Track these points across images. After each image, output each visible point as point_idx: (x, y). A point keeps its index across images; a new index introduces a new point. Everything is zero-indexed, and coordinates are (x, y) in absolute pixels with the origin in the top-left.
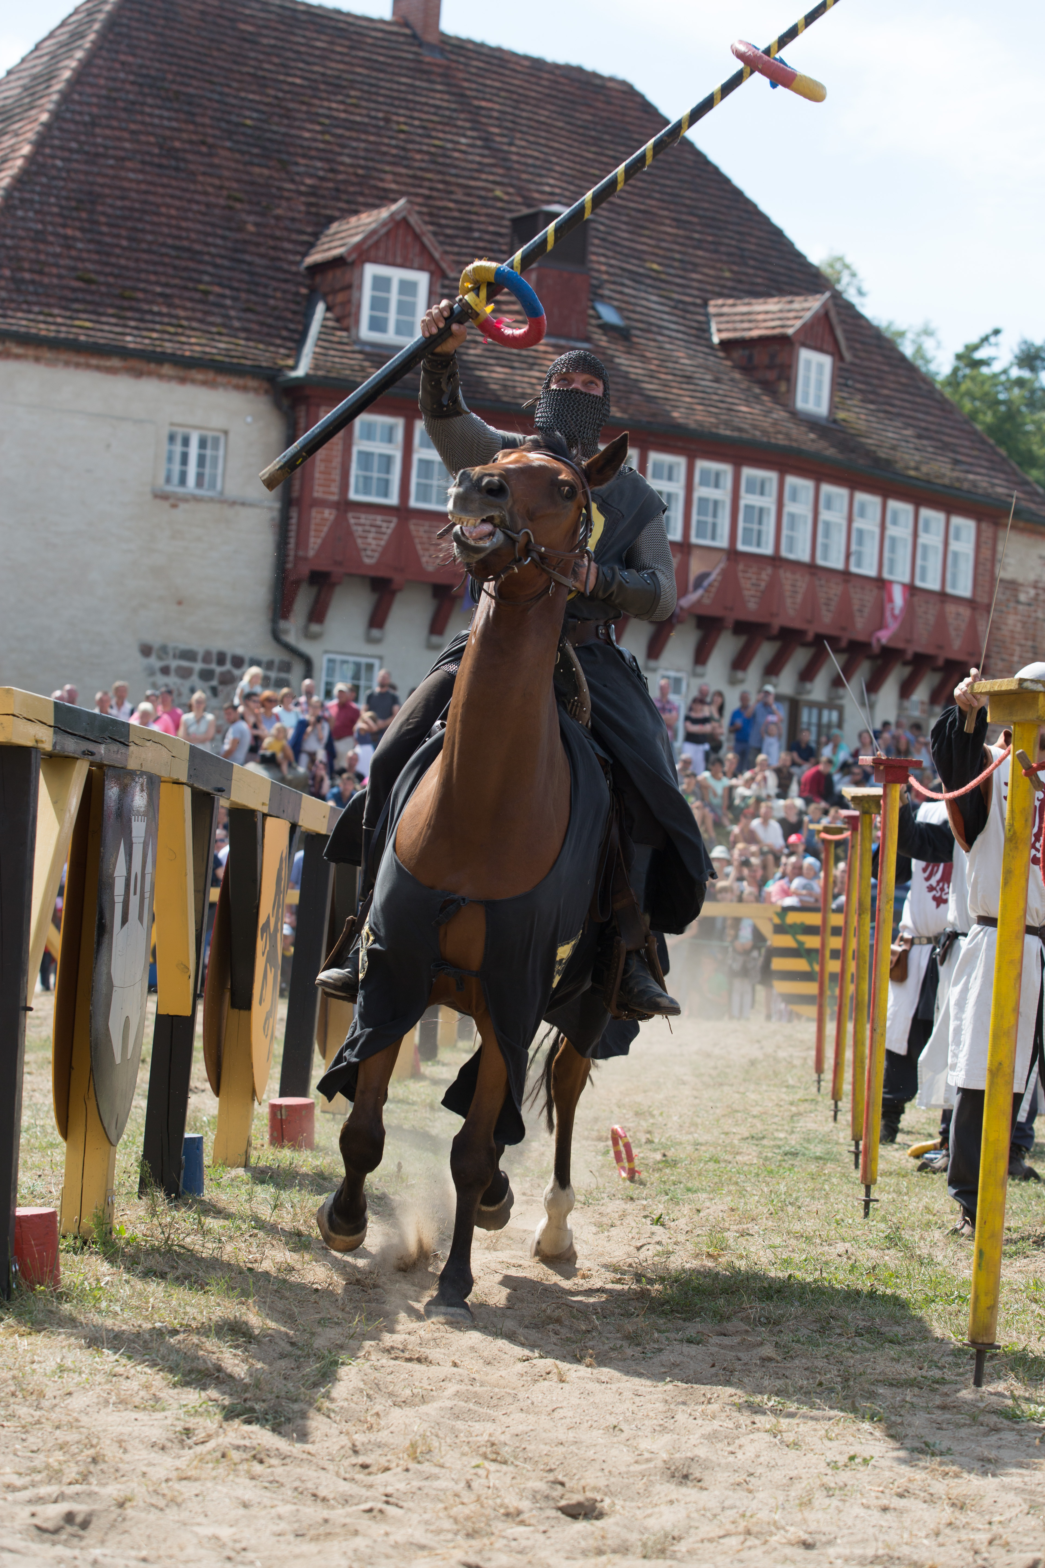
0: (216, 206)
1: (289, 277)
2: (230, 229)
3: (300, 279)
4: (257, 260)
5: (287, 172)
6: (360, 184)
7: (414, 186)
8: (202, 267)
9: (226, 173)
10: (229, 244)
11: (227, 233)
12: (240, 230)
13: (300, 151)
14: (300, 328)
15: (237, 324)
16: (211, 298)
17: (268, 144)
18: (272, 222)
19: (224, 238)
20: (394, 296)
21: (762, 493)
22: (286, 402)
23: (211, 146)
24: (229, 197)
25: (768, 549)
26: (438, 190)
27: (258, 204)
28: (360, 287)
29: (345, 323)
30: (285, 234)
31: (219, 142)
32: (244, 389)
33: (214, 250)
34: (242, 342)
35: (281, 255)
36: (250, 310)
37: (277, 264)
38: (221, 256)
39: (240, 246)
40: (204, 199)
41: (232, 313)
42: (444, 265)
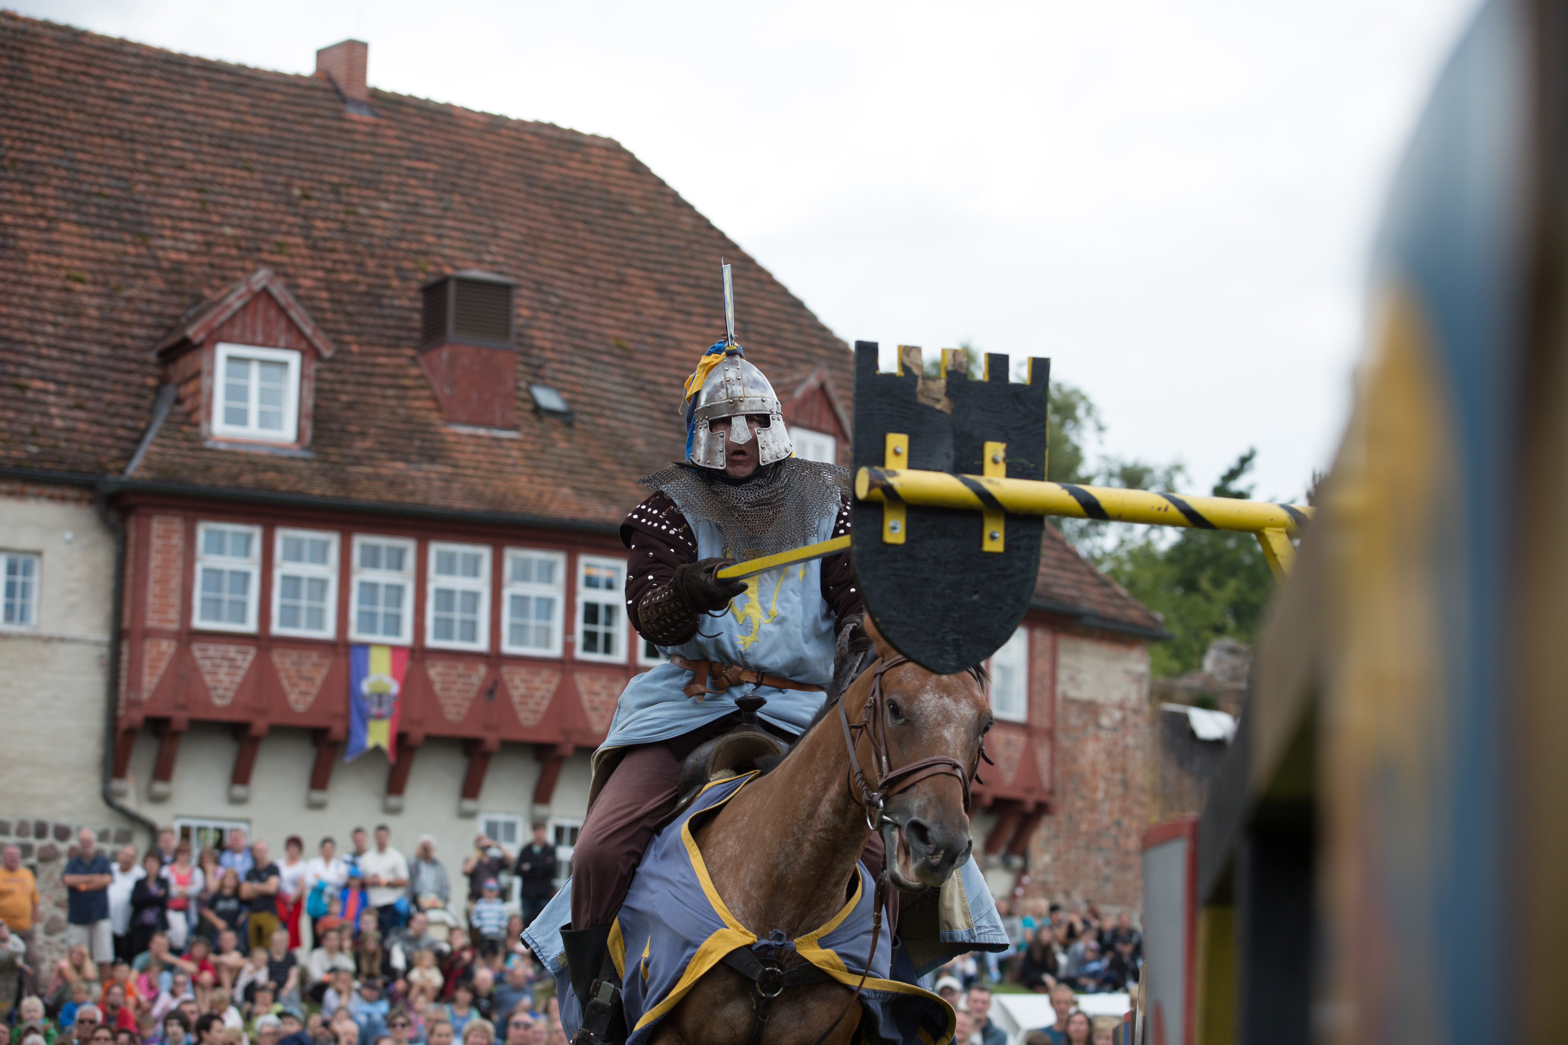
0: (49, 288)
1: (133, 366)
2: (65, 314)
3: (150, 370)
4: (96, 349)
5: (148, 247)
6: (242, 258)
7: (312, 258)
8: (21, 359)
9: (67, 250)
10: (61, 331)
11: (61, 319)
12: (78, 315)
13: (168, 222)
14: (142, 425)
15: (58, 423)
16: (30, 395)
17: (127, 216)
18: (122, 304)
19: (55, 324)
20: (254, 384)
22: (112, 515)
23: (50, 220)
24: (68, 278)
26: (344, 262)
27: (105, 284)
28: (211, 373)
29: (194, 418)
30: (136, 318)
31: (63, 215)
32: (64, 499)
33: (40, 339)
34: (63, 444)
35: (128, 342)
36: (79, 407)
37: (121, 352)
38: (48, 346)
39: (75, 333)
40: (35, 280)
41: (54, 411)
42: (318, 343)
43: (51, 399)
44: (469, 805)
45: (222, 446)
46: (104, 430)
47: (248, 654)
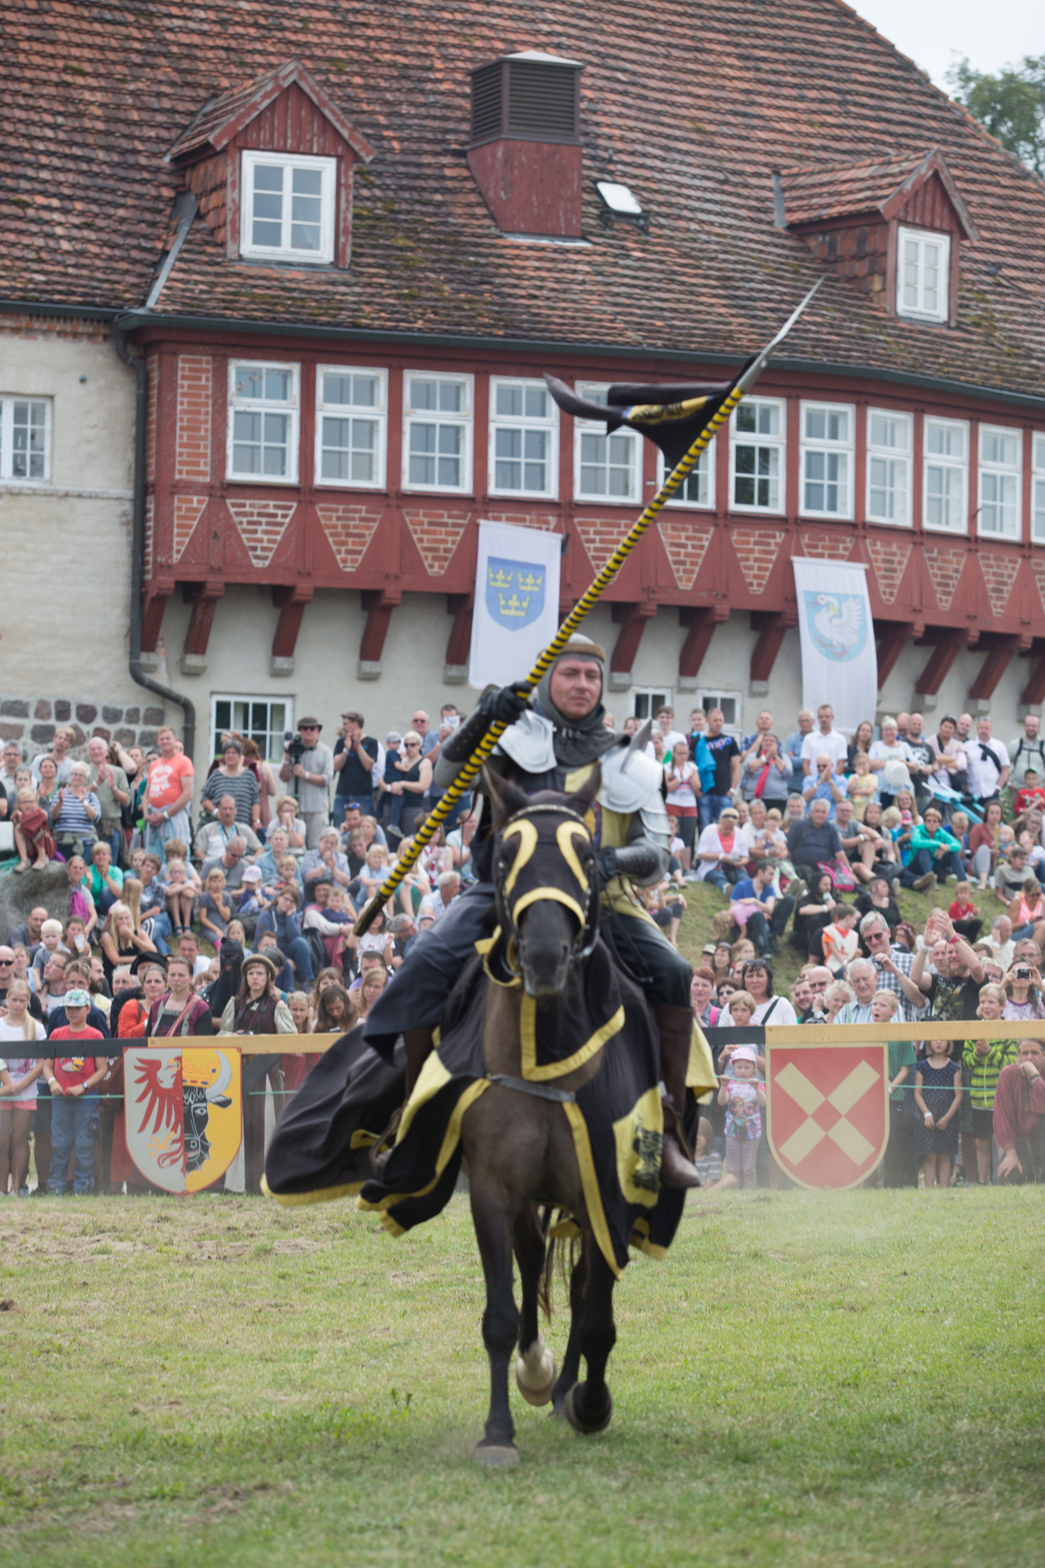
0: (45, 82)
1: (146, 175)
2: (65, 114)
3: (164, 178)
4: (101, 155)
5: (155, 29)
6: (261, 39)
7: (342, 35)
8: (19, 170)
9: (63, 36)
10: (62, 136)
11: (60, 120)
12: (80, 115)
14: (159, 245)
15: (65, 245)
16: (31, 212)
18: (128, 100)
19: (55, 127)
20: (287, 193)
21: (834, 435)
22: (132, 352)
24: (65, 69)
25: (846, 513)
26: (380, 39)
27: (109, 76)
28: (237, 185)
29: (219, 236)
30: (146, 116)
32: (75, 335)
33: (40, 146)
34: (71, 270)
35: (139, 146)
36: (88, 226)
37: (131, 159)
38: (49, 153)
39: (78, 138)
40: (28, 74)
41: (59, 231)
42: (356, 146)
43: (56, 216)
45: (251, 269)
46: (117, 252)
47: (290, 508)
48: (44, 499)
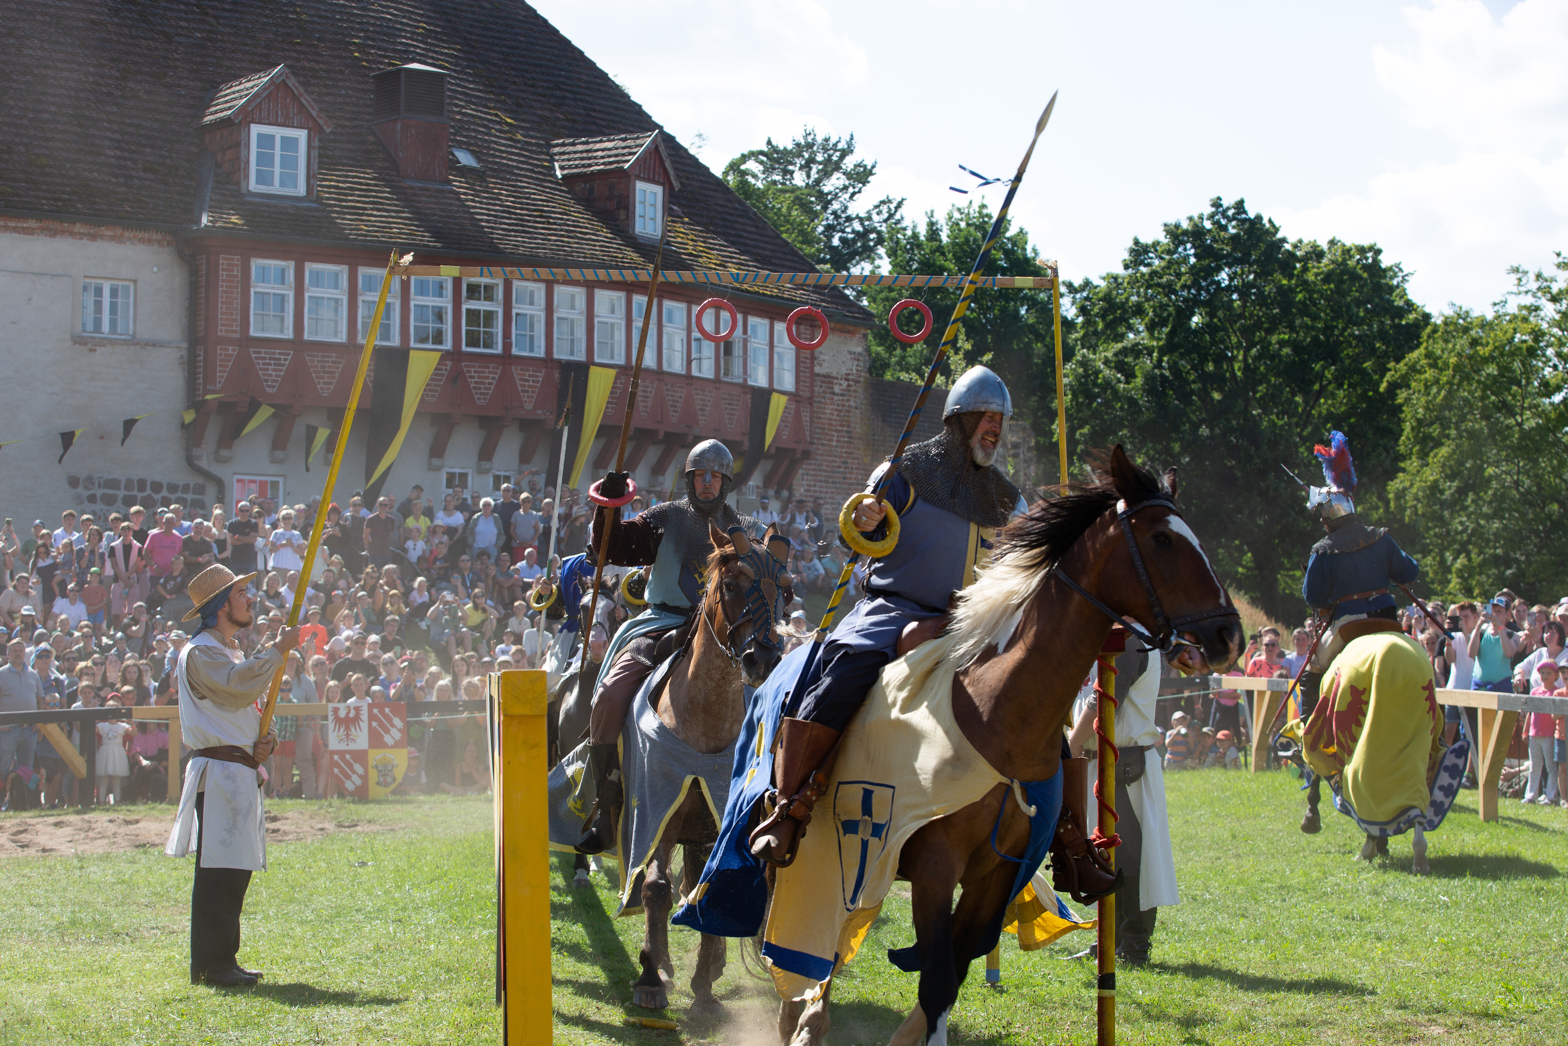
1: (180, 138)
3: (191, 140)
5: (171, 43)
7: (290, 51)
8: (101, 133)
9: (116, 47)
18: (162, 89)
20: (278, 152)
21: (613, 311)
22: (187, 253)
25: (620, 359)
28: (247, 145)
29: (234, 178)
32: (150, 241)
35: (172, 118)
37: (169, 127)
41: (133, 173)
42: (321, 122)
43: (130, 164)
44: (436, 462)
45: (257, 200)
47: (288, 354)
48: (132, 347)
